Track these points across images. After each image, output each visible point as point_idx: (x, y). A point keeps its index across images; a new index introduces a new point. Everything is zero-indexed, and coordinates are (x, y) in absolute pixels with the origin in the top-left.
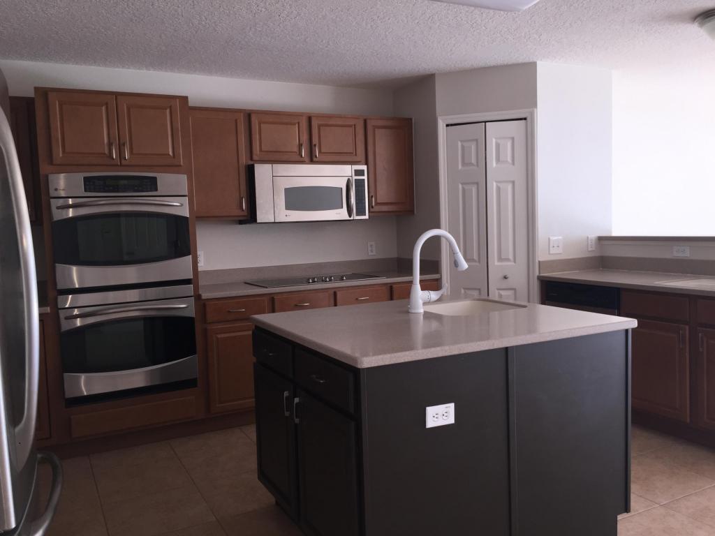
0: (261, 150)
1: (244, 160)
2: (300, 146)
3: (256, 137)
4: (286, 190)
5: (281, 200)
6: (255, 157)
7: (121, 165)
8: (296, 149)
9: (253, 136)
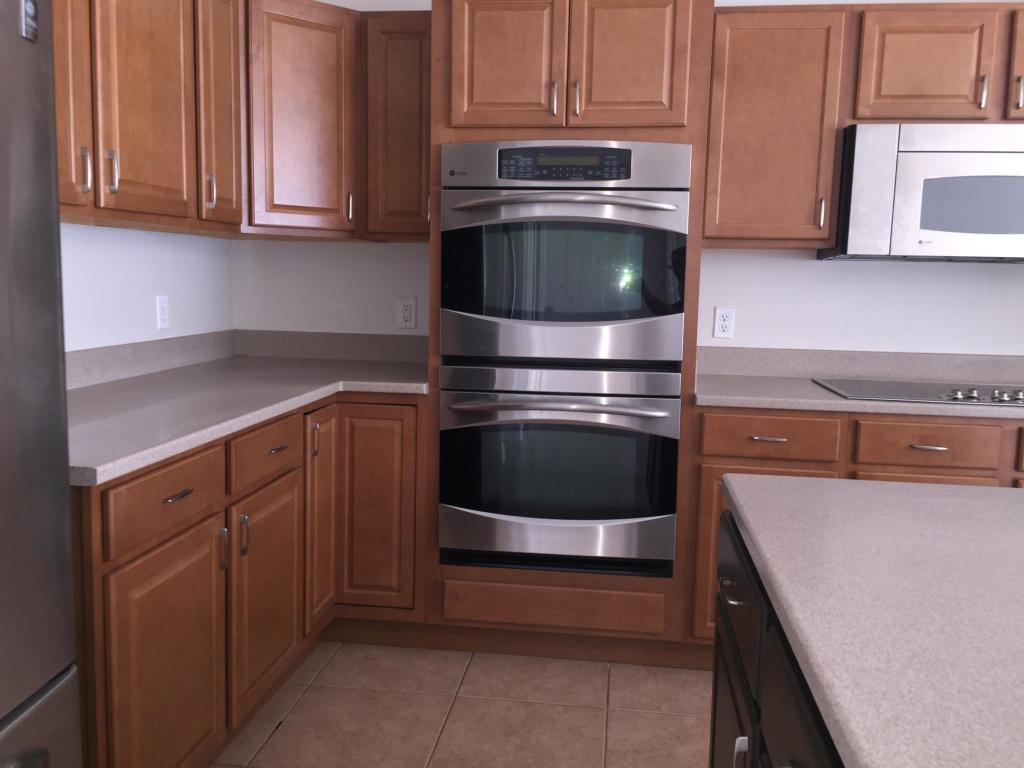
0: (878, 94)
1: (835, 118)
2: (980, 80)
3: (870, 66)
4: (927, 182)
5: (913, 206)
6: (862, 111)
7: (568, 127)
8: (967, 90)
9: (864, 64)
